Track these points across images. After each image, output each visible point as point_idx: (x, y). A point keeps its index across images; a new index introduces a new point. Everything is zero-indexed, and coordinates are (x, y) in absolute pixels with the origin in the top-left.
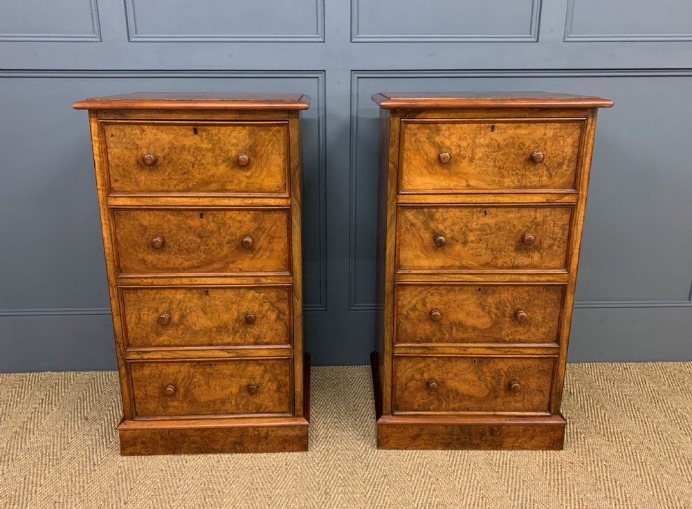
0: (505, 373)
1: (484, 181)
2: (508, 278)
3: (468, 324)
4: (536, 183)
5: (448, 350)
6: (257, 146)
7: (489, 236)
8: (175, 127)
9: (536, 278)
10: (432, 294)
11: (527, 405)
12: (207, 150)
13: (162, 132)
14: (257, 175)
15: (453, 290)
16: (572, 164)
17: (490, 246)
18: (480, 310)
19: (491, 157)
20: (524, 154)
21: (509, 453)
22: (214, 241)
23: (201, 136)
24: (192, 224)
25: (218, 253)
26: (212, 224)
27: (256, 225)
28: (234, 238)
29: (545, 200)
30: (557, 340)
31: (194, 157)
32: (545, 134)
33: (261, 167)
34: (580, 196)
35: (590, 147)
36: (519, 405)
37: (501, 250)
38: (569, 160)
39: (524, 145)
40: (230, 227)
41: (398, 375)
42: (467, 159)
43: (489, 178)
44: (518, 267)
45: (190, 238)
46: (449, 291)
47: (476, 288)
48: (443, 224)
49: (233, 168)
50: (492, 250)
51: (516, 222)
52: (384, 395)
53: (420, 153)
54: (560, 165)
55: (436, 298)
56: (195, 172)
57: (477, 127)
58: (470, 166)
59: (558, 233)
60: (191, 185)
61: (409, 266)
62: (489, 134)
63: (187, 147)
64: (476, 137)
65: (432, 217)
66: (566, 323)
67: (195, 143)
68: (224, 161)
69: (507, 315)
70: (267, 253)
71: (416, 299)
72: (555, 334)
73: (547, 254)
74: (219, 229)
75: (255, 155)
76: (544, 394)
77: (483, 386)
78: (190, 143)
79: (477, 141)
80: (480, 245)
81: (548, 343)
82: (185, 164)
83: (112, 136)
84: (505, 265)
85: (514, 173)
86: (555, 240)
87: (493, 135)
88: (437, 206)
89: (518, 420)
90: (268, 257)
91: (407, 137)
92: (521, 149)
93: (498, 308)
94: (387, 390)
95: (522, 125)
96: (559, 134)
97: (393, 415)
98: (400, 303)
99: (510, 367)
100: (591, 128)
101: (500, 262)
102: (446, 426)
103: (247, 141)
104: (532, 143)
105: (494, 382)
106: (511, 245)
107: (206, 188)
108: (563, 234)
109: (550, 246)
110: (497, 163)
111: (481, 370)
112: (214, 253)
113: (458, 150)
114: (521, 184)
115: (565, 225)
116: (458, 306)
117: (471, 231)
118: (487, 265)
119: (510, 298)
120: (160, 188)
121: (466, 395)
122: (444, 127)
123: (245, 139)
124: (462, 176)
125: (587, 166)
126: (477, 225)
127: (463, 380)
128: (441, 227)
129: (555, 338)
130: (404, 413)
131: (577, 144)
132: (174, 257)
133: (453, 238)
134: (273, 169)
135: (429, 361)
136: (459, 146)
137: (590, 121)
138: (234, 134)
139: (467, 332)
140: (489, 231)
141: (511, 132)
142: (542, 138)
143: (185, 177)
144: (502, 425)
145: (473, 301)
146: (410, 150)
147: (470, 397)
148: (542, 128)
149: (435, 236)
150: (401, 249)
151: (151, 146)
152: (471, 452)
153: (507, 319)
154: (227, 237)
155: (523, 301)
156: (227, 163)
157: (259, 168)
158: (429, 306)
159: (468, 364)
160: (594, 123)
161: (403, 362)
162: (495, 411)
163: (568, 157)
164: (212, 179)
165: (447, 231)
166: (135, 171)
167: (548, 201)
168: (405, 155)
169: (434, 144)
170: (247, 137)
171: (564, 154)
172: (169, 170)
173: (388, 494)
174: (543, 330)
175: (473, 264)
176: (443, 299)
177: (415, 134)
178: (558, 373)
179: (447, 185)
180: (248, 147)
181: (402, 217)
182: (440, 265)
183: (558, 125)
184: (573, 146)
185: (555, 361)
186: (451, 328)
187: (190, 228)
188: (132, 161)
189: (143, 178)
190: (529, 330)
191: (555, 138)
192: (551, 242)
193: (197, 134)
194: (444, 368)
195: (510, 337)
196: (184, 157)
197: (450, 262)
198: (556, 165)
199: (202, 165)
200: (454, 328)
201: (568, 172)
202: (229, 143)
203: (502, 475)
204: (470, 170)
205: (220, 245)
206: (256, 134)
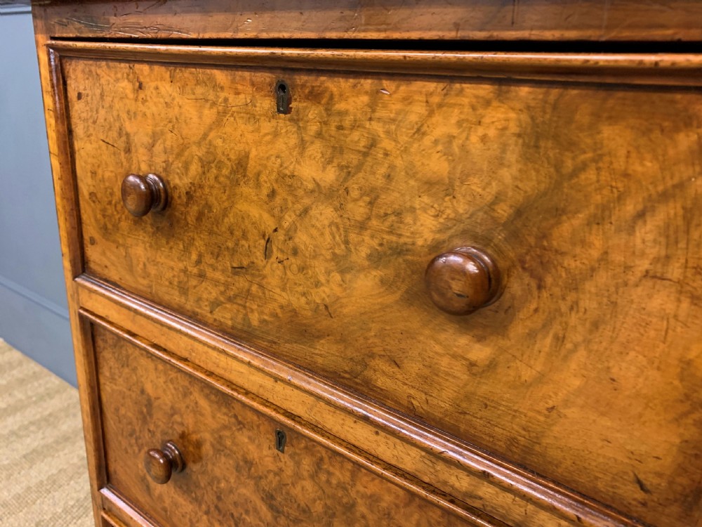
6: (559, 213)
8: (220, 76)
12: (319, 192)
26: (308, 484)
31: (271, 211)
33: (560, 340)
49: (410, 299)
56: (271, 275)
63: (253, 168)
68: (377, 259)
78: (263, 151)
82: (245, 235)
83: (79, 96)
103: (507, 175)
107: (299, 349)
123: (500, 162)
138: (442, 126)
156: (388, 272)
164: (325, 323)
170: (512, 156)
180: (503, 211)
189: (141, 250)
193: (287, 111)
202: (411, 172)
206: (571, 146)
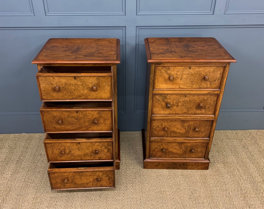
0: (189, 146)
1: (186, 86)
2: (192, 118)
3: (177, 132)
4: (205, 87)
5: (169, 140)
6: (100, 83)
7: (186, 104)
8: (67, 77)
9: (203, 118)
10: (165, 122)
11: (197, 156)
12: (80, 85)
13: (61, 78)
14: (100, 93)
15: (172, 121)
16: (219, 81)
17: (187, 107)
18: (182, 127)
19: (189, 78)
20: (201, 77)
21: (190, 171)
22: (82, 121)
23: (77, 80)
24: (73, 115)
25: (84, 125)
26: (81, 115)
27: (99, 115)
28: (90, 120)
29: (208, 93)
30: (209, 137)
31: (75, 87)
32: (210, 70)
34: (221, 91)
35: (226, 75)
36: (194, 156)
37: (190, 108)
38: (218, 79)
39: (201, 74)
40: (88, 116)
41: (152, 147)
42: (180, 79)
43: (188, 85)
44: (196, 114)
45: (73, 120)
46: (171, 122)
47: (181, 121)
48: (170, 100)
49: (90, 91)
50: (187, 108)
51: (197, 99)
52: (146, 153)
53: (162, 76)
54: (215, 81)
55: (166, 124)
56: (76, 93)
57: (184, 68)
58: (181, 81)
59: (212, 103)
60: (74, 97)
61: (157, 113)
62: (188, 70)
63: (72, 84)
64: (183, 71)
65: (166, 98)
66: (212, 132)
67: (75, 83)
68: (86, 89)
69: (191, 129)
70: (103, 125)
71: (159, 124)
72: (208, 135)
73: (208, 110)
74: (84, 117)
75: (99, 87)
76: (203, 153)
77: (181, 150)
78: (73, 83)
79: (184, 72)
80: (183, 107)
81: (206, 138)
82: (71, 90)
83: (42, 80)
84: (192, 113)
85: (197, 83)
86: (211, 105)
87: (191, 70)
88: (168, 94)
89: (193, 161)
90: (104, 126)
91: (157, 71)
92: (201, 75)
93: (188, 127)
94: (147, 151)
95: (201, 67)
96: (215, 70)
97: (149, 159)
98: (153, 125)
99: (191, 145)
100: (228, 69)
101: (190, 112)
102: (168, 162)
104: (205, 73)
105: (185, 149)
106: (195, 107)
107: (80, 98)
108: (214, 104)
109: (209, 107)
110: (191, 80)
111: (181, 146)
112: (82, 125)
113: (176, 76)
114: (200, 87)
115: (215, 100)
116: (174, 126)
117: (180, 102)
118: (185, 113)
119: (193, 124)
120: (62, 98)
121: (175, 153)
122: (171, 68)
123: (95, 81)
124: (178, 84)
125: (225, 82)
126: (182, 100)
127: (174, 149)
128: (169, 101)
129: (208, 136)
130: (153, 158)
131: (222, 74)
132: (67, 126)
133: (173, 104)
134: (106, 91)
135: (163, 143)
136: (177, 74)
137: (227, 66)
138: (91, 79)
139: (177, 134)
140: (186, 102)
141: (197, 69)
142: (209, 71)
143: (72, 94)
144: (187, 162)
145: (179, 124)
146: (158, 75)
147: (177, 154)
148: (209, 68)
149: (167, 104)
150: (154, 108)
151: (57, 84)
152: (176, 170)
153: (191, 130)
154: (87, 119)
155: (197, 125)
156: (88, 89)
157: (101, 91)
158: (163, 126)
159: (177, 144)
160: (229, 67)
161: (153, 143)
162: (185, 158)
163: (218, 78)
164: (82, 95)
165: (171, 102)
166: (51, 93)
167: (209, 93)
168: (156, 77)
169: (167, 73)
170: (96, 81)
171: (217, 77)
172: (65, 92)
173: (147, 187)
174: (204, 134)
175: (180, 113)
176: (169, 124)
177: (160, 70)
178: (208, 147)
179: (172, 87)
180: (96, 84)
181: (155, 97)
182: (168, 113)
183: (215, 67)
184: (220, 74)
185: (208, 143)
186: (171, 133)
187: (73, 117)
188: (50, 89)
189: (55, 95)
190: (199, 134)
191: (214, 71)
192: (210, 106)
193: (76, 79)
194: (168, 145)
195: (192, 136)
196: (71, 87)
197: (172, 112)
198: (213, 81)
199: (78, 90)
200: (172, 133)
201: (218, 83)
202: (89, 82)
203: (186, 180)
204: (181, 82)
205: (85, 122)
206: (99, 79)
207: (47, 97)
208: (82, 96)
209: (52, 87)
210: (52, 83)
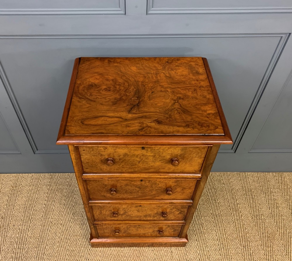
6: (185, 154)
13: (119, 148)
23: (147, 150)
31: (140, 159)
33: (186, 163)
56: (140, 165)
60: (136, 170)
63: (136, 155)
67: (142, 153)
78: (139, 153)
83: (84, 150)
120: (116, 171)
138: (171, 149)
143: (133, 167)
151: (111, 155)
166: (99, 165)
172: (123, 164)
188: (98, 160)
189: (105, 167)
193: (144, 149)
196: (134, 159)
199: (145, 162)
207: (91, 170)
208: (150, 169)
209: (101, 159)
210: (101, 154)
